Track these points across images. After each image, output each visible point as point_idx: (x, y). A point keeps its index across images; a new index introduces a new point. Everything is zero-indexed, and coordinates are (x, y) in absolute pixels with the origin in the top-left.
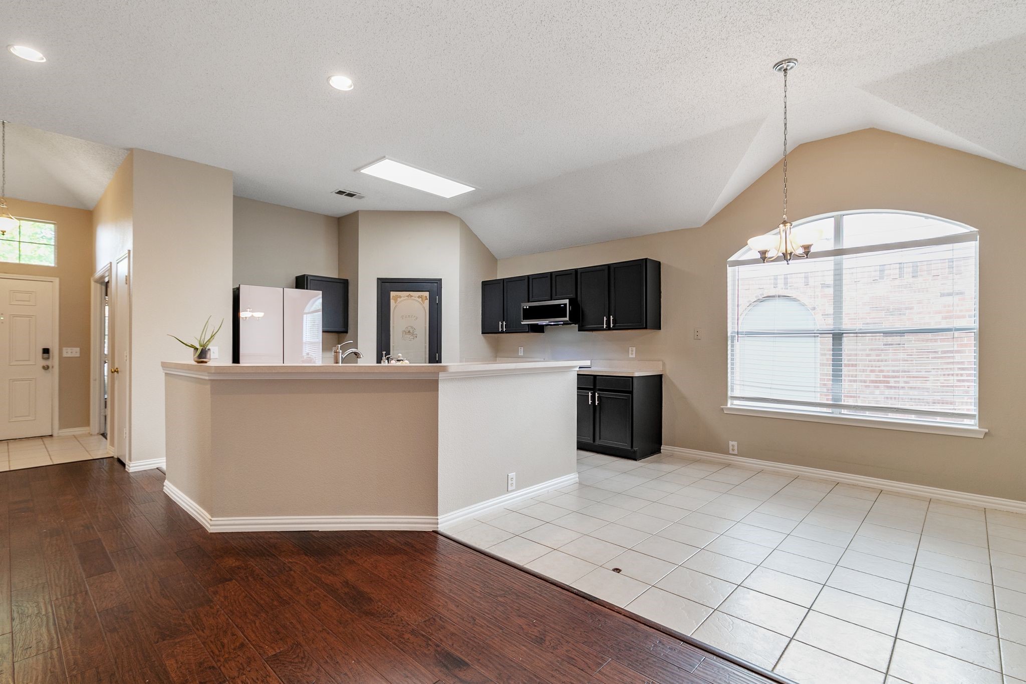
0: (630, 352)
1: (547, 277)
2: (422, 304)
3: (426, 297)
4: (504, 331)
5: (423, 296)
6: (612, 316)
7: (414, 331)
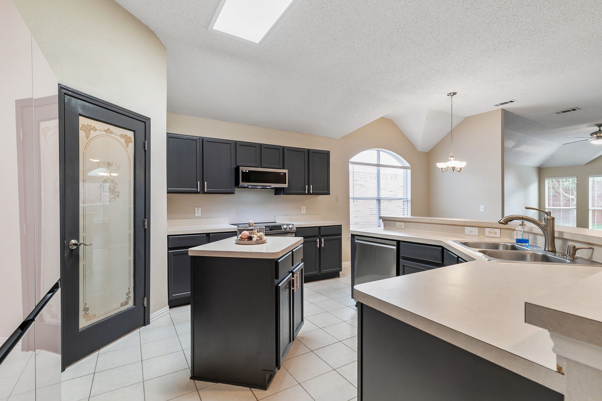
0: (302, 210)
1: (256, 147)
2: (126, 147)
3: (130, 138)
4: (206, 191)
5: (127, 136)
6: (311, 185)
7: (115, 187)
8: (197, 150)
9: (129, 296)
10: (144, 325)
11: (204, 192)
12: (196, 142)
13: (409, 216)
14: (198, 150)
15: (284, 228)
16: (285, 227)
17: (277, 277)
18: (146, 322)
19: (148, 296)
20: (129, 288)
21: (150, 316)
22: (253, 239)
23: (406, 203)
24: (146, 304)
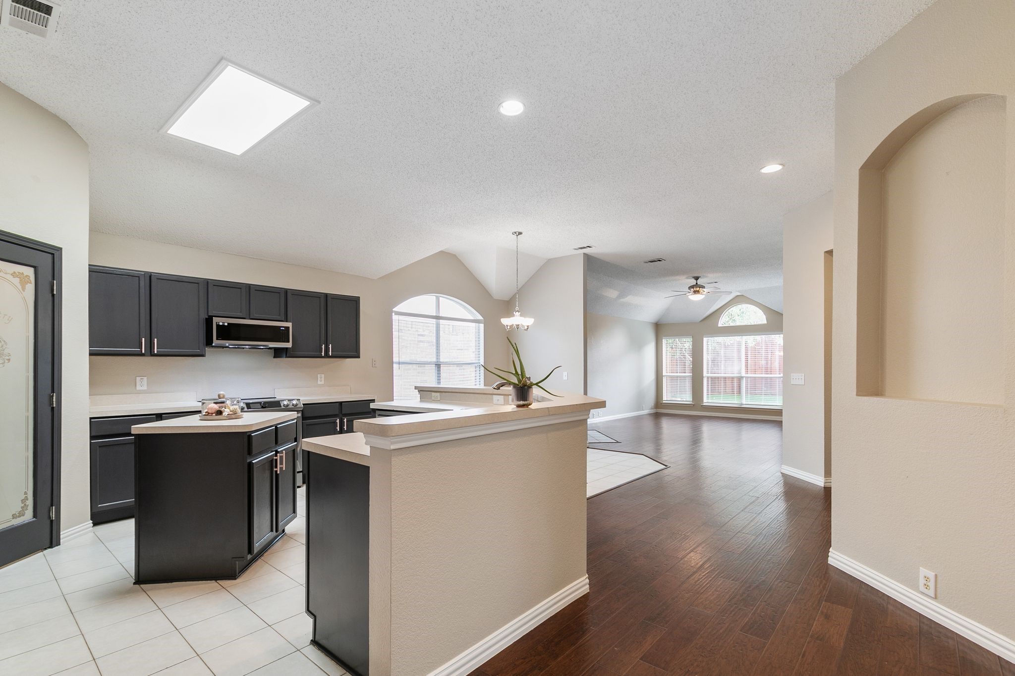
0: (319, 379)
1: (241, 288)
2: (21, 290)
3: (28, 277)
4: (156, 352)
5: (23, 274)
6: (330, 345)
7: (4, 348)
8: (140, 291)
9: (25, 505)
10: (51, 546)
11: (152, 354)
12: (139, 279)
13: (482, 386)
14: (142, 291)
15: (284, 405)
16: (285, 403)
17: (249, 452)
18: (54, 542)
19: (57, 505)
20: (26, 493)
21: (61, 533)
22: (224, 414)
23: (478, 369)
24: (54, 516)
